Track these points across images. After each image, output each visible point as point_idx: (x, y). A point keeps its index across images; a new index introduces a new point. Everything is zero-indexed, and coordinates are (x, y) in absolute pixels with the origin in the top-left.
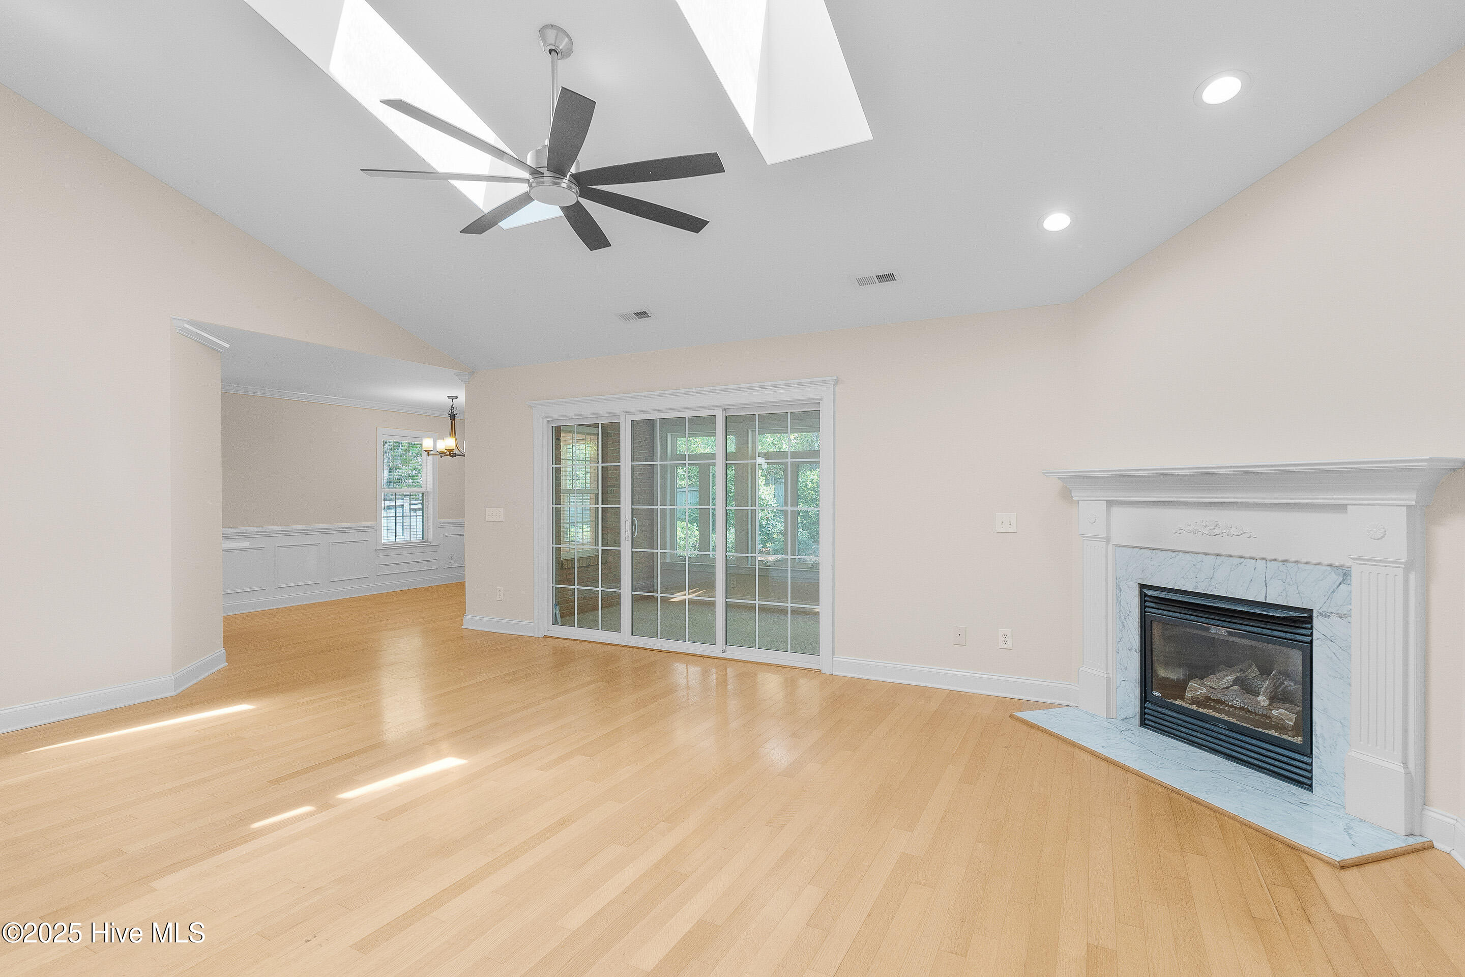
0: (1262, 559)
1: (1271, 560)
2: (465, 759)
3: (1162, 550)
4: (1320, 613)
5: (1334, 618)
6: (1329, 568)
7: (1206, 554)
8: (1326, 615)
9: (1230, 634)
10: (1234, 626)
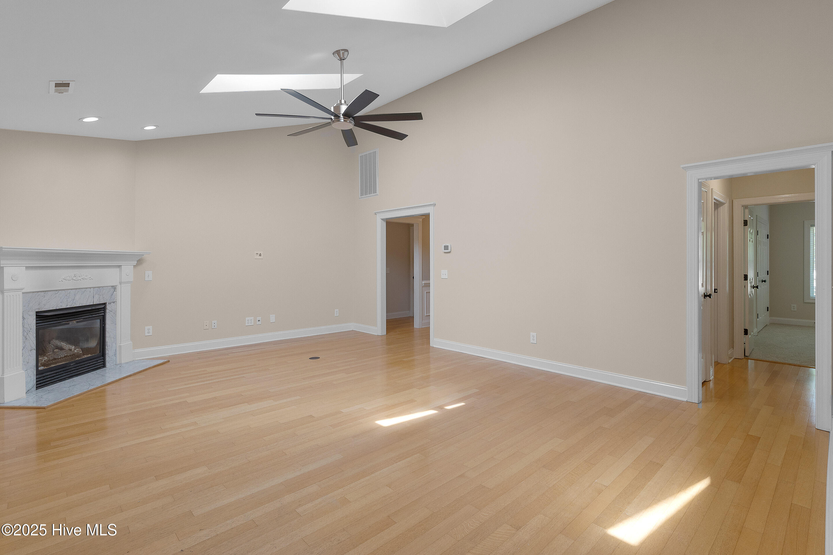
0: (92, 288)
1: (95, 288)
2: (376, 424)
3: (50, 291)
4: (109, 303)
5: (112, 304)
6: (111, 287)
7: (72, 289)
8: (110, 304)
9: (77, 322)
10: (78, 318)
